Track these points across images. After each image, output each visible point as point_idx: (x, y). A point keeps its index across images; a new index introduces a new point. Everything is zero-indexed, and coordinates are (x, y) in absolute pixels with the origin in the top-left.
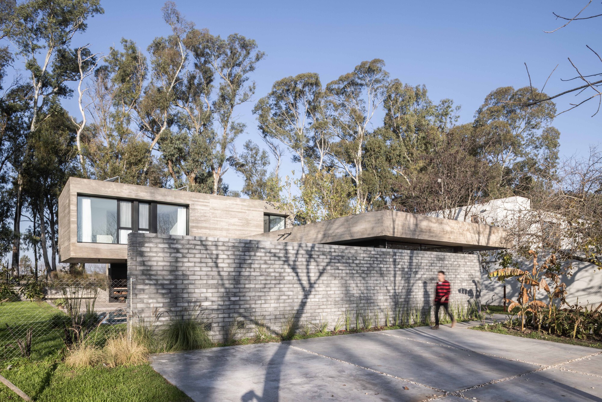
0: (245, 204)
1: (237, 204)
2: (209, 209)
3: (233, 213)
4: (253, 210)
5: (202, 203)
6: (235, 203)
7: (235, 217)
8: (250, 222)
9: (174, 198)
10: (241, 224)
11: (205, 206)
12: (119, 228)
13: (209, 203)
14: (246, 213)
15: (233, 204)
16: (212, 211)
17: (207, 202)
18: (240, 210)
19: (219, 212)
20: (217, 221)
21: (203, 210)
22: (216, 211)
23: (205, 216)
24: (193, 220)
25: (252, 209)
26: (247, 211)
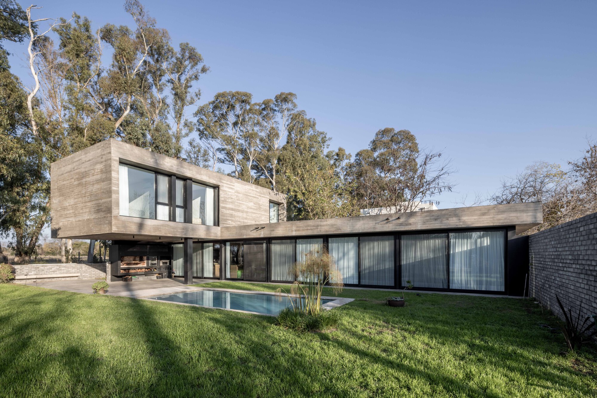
0: (258, 190)
1: (253, 190)
2: (234, 191)
3: (250, 198)
4: (263, 197)
5: (229, 186)
6: (251, 188)
7: (251, 202)
8: (261, 207)
9: (208, 178)
10: (256, 208)
11: (231, 188)
12: (157, 203)
13: (234, 186)
14: (258, 198)
15: (250, 189)
16: (236, 194)
17: (232, 185)
18: (255, 196)
19: (241, 195)
20: (240, 203)
21: (230, 192)
22: (239, 195)
23: (232, 198)
24: (223, 201)
25: (262, 195)
26: (259, 197)
